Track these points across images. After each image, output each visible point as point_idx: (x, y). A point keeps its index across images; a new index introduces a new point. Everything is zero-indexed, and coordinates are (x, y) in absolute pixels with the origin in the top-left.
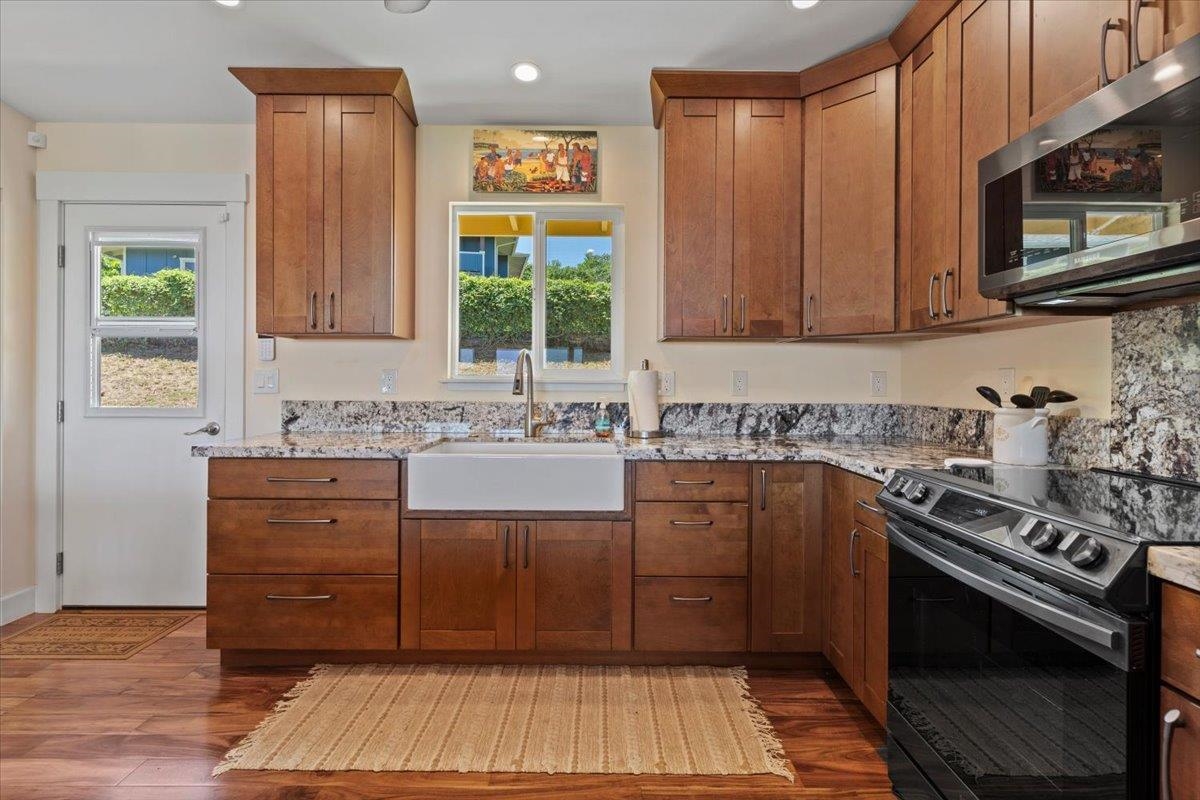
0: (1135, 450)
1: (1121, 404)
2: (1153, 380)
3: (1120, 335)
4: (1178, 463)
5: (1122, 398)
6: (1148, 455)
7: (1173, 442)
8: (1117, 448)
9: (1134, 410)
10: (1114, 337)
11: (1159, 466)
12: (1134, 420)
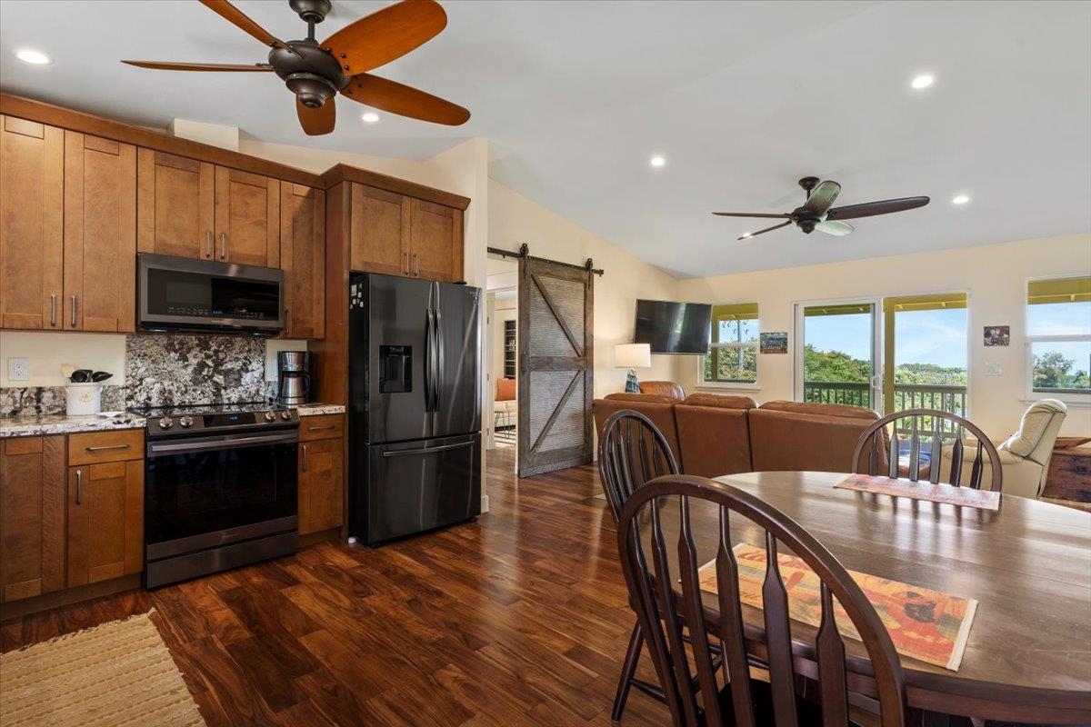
0: (142, 397)
1: (133, 377)
2: (152, 366)
3: (132, 345)
4: (165, 399)
5: (134, 374)
6: (149, 398)
7: (162, 392)
8: (130, 398)
9: (141, 380)
10: (129, 345)
11: (155, 402)
12: (141, 384)
